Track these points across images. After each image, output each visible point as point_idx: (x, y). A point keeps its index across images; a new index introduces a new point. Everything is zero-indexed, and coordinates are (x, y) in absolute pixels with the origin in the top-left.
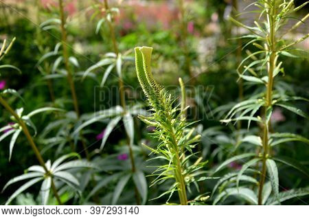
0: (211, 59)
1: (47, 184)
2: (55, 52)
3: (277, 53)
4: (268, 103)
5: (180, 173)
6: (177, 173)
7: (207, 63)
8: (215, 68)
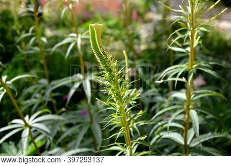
0: (150, 40)
1: (26, 133)
2: (30, 34)
3: (196, 29)
4: (190, 67)
5: (125, 120)
6: (123, 120)
7: (147, 42)
8: (153, 46)
